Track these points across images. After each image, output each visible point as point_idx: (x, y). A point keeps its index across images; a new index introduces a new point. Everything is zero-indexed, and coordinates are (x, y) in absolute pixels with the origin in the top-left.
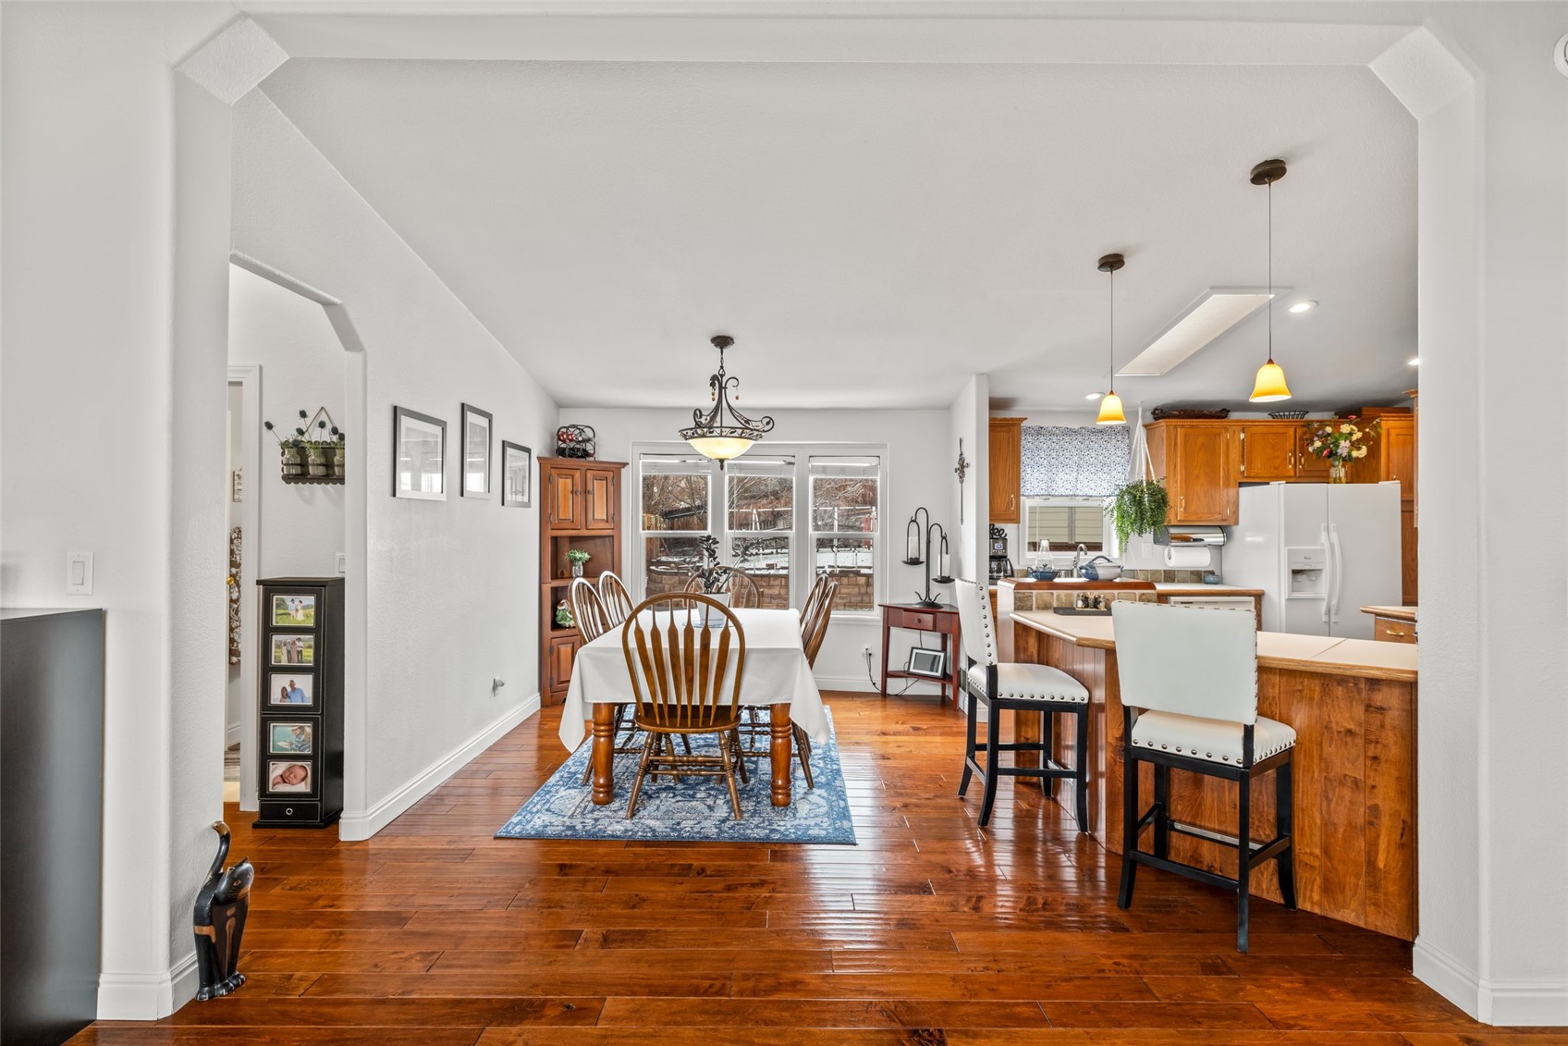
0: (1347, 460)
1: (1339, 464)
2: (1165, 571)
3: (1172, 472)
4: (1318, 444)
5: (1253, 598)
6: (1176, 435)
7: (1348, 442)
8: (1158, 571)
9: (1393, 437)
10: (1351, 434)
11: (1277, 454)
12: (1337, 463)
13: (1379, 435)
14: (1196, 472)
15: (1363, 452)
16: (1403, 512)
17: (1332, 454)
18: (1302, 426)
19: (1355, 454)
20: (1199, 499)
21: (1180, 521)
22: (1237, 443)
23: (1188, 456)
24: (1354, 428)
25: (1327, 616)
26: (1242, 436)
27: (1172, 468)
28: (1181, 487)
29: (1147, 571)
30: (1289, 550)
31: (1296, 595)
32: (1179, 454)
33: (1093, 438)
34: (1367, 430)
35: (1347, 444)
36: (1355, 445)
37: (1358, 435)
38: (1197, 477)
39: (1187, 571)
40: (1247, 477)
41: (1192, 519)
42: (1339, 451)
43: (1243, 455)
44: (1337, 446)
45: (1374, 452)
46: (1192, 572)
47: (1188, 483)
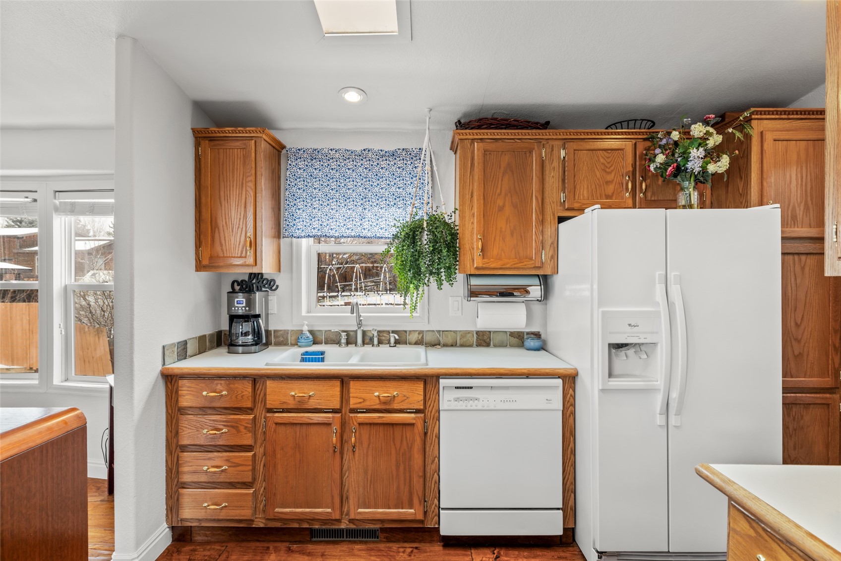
0: (701, 179)
1: (689, 185)
2: (477, 332)
3: (468, 202)
4: (661, 158)
5: (560, 381)
6: (473, 152)
7: (701, 149)
8: (469, 332)
9: (769, 144)
10: (704, 139)
11: (609, 178)
12: (686, 184)
13: (748, 137)
14: (500, 202)
15: (723, 164)
16: (783, 254)
17: (679, 171)
18: (645, 139)
19: (712, 168)
20: (504, 240)
21: (477, 268)
22: (555, 164)
23: (485, 180)
24: (711, 130)
25: (664, 417)
26: (563, 153)
27: (468, 196)
28: (479, 222)
29: (455, 332)
30: (604, 313)
31: (614, 383)
32: (476, 178)
33: (383, 164)
34: (730, 130)
35: (701, 152)
36: (713, 154)
37: (716, 139)
38: (501, 209)
39: (506, 332)
40: (568, 209)
41: (492, 266)
42: (689, 165)
43: (563, 181)
44: (687, 159)
45: (739, 167)
46: (512, 334)
47: (486, 217)
